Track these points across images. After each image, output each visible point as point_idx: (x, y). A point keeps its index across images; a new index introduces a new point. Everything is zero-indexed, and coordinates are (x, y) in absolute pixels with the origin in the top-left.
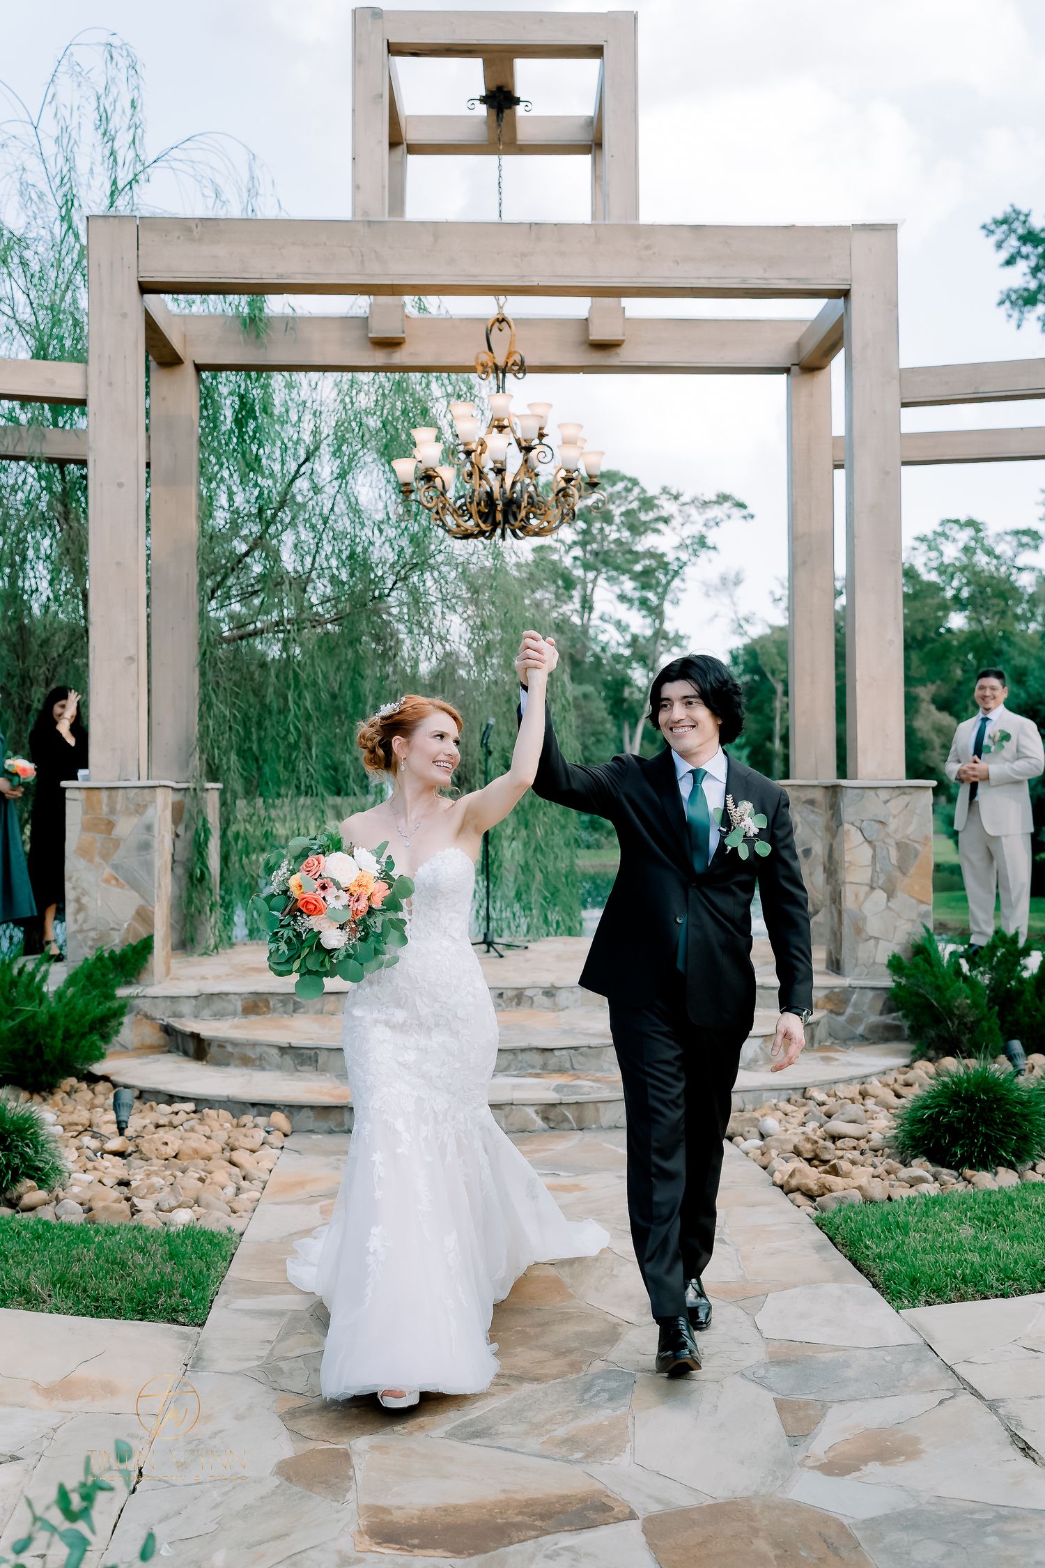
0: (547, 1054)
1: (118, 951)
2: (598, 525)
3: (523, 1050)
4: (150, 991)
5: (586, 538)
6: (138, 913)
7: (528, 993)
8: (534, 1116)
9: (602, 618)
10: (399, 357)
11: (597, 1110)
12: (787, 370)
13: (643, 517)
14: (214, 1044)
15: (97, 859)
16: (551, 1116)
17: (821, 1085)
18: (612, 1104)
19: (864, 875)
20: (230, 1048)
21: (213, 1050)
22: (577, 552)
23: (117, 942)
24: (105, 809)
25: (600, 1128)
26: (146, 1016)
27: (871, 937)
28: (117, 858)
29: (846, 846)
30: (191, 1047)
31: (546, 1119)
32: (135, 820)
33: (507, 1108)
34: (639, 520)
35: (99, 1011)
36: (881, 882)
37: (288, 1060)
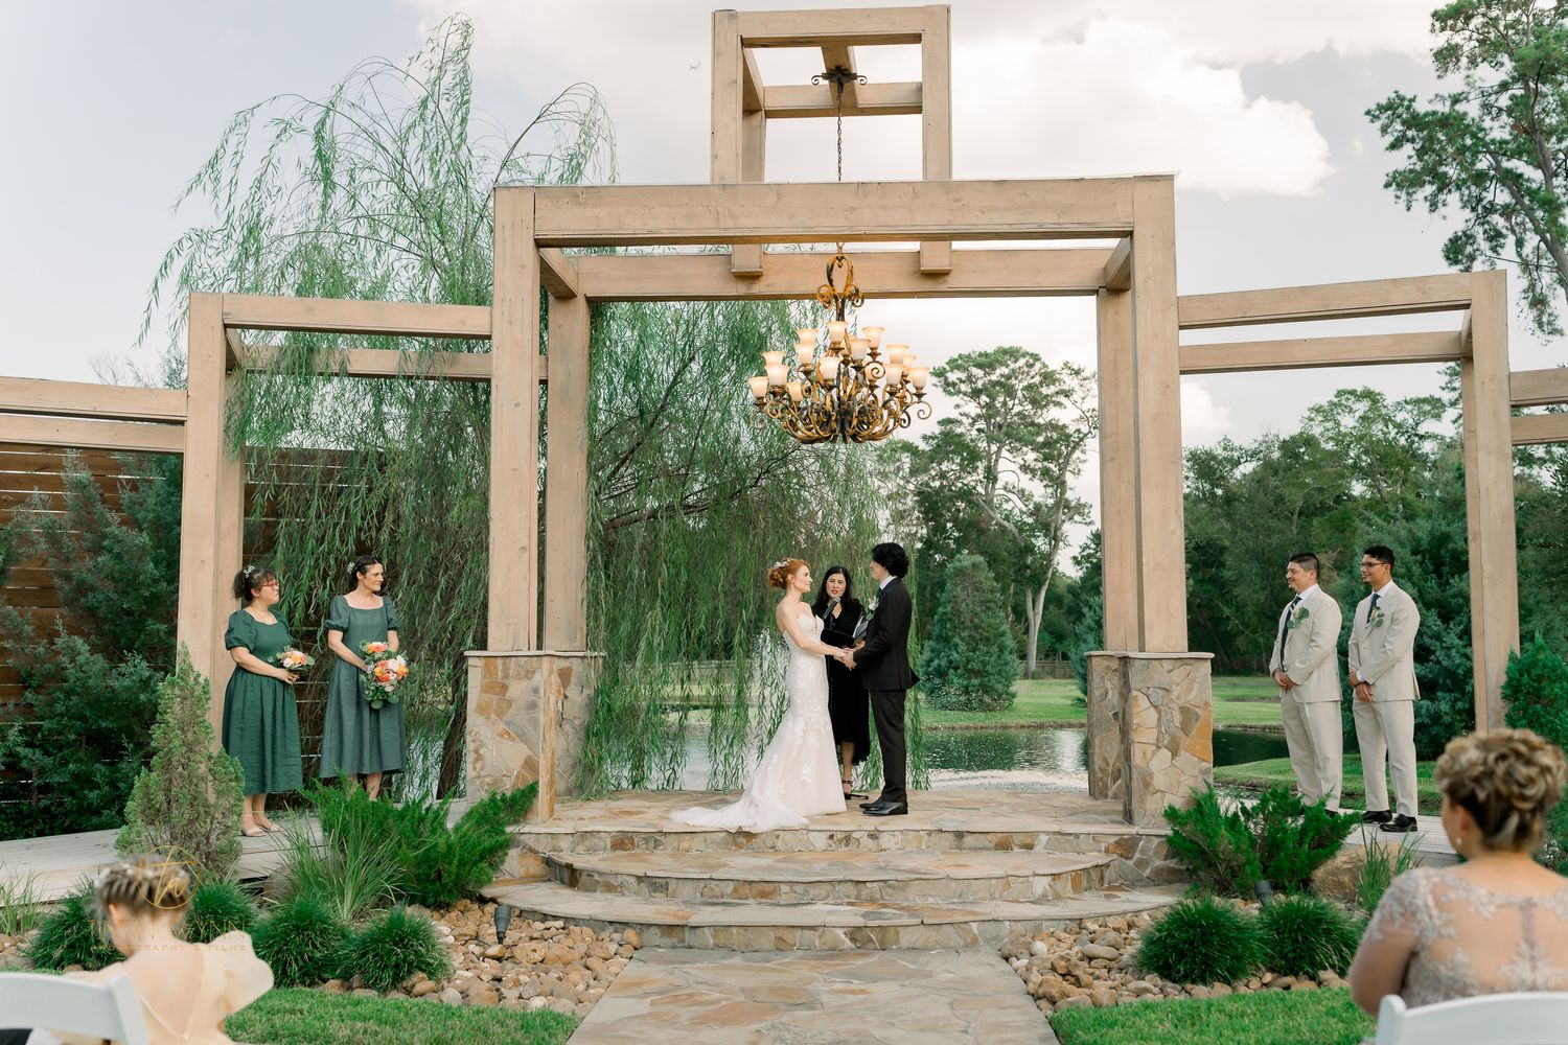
0: (860, 885)
1: (508, 794)
2: (1001, 399)
3: (840, 882)
4: (535, 830)
5: (990, 412)
6: (526, 762)
7: (855, 835)
8: (843, 936)
9: (1005, 488)
10: (758, 288)
11: (897, 933)
12: (1095, 292)
13: (1045, 390)
14: (584, 874)
15: (493, 716)
16: (858, 937)
17: (1095, 918)
18: (910, 929)
19: (1152, 737)
20: (596, 877)
21: (584, 878)
22: (981, 424)
23: (508, 788)
24: (500, 674)
25: (900, 949)
26: (531, 850)
27: (1158, 791)
28: (508, 716)
29: (1134, 710)
30: (566, 875)
31: (853, 940)
32: (525, 684)
33: (821, 930)
34: (1041, 393)
35: (487, 843)
36: (1166, 742)
37: (644, 888)
